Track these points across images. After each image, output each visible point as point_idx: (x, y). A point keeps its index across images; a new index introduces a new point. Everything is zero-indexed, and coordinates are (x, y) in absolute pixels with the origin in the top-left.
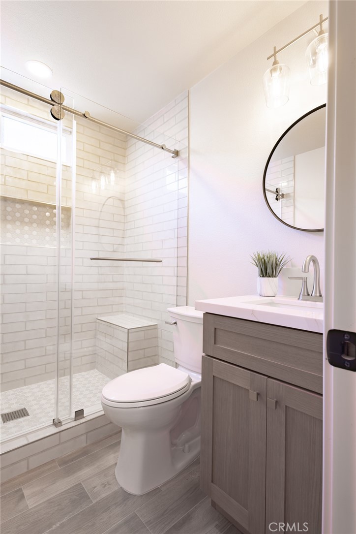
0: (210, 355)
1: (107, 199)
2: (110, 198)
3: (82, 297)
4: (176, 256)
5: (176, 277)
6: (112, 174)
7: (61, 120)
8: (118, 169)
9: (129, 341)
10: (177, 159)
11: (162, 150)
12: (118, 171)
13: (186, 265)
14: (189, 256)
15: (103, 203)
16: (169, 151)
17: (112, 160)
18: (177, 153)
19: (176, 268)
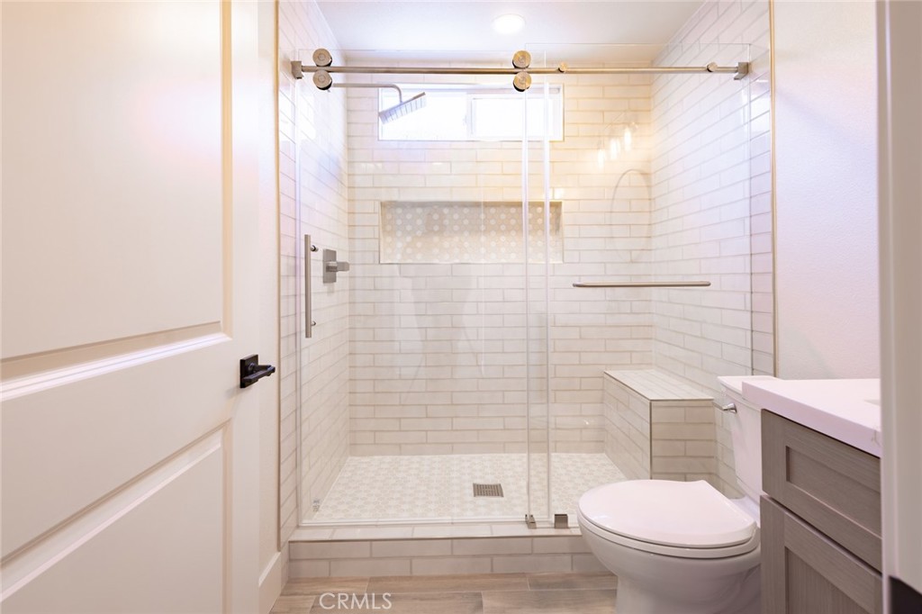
0: (777, 499)
1: (621, 177)
2: (624, 174)
3: (580, 336)
4: (748, 271)
5: (749, 314)
6: (628, 134)
7: (526, 91)
8: (637, 123)
9: (653, 421)
10: (746, 81)
11: (710, 74)
12: (637, 126)
13: (771, 290)
14: (778, 272)
15: (614, 185)
16: (725, 70)
17: (625, 111)
18: (745, 70)
19: (748, 295)
